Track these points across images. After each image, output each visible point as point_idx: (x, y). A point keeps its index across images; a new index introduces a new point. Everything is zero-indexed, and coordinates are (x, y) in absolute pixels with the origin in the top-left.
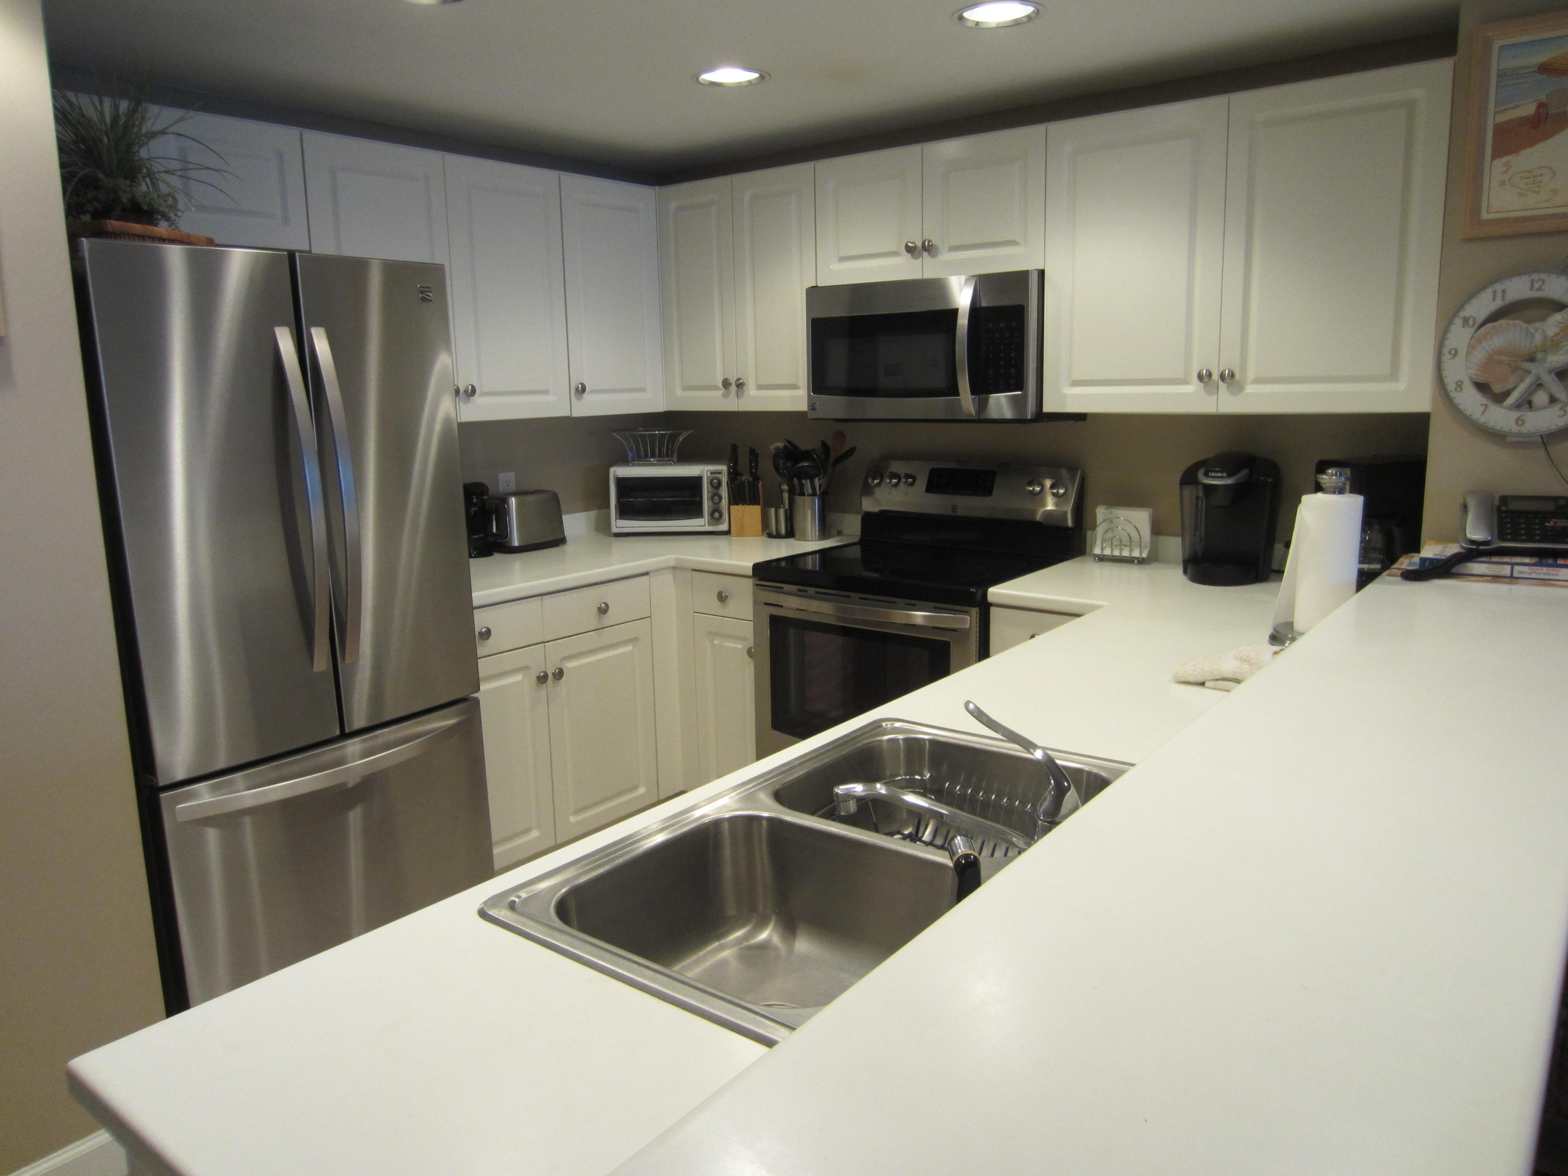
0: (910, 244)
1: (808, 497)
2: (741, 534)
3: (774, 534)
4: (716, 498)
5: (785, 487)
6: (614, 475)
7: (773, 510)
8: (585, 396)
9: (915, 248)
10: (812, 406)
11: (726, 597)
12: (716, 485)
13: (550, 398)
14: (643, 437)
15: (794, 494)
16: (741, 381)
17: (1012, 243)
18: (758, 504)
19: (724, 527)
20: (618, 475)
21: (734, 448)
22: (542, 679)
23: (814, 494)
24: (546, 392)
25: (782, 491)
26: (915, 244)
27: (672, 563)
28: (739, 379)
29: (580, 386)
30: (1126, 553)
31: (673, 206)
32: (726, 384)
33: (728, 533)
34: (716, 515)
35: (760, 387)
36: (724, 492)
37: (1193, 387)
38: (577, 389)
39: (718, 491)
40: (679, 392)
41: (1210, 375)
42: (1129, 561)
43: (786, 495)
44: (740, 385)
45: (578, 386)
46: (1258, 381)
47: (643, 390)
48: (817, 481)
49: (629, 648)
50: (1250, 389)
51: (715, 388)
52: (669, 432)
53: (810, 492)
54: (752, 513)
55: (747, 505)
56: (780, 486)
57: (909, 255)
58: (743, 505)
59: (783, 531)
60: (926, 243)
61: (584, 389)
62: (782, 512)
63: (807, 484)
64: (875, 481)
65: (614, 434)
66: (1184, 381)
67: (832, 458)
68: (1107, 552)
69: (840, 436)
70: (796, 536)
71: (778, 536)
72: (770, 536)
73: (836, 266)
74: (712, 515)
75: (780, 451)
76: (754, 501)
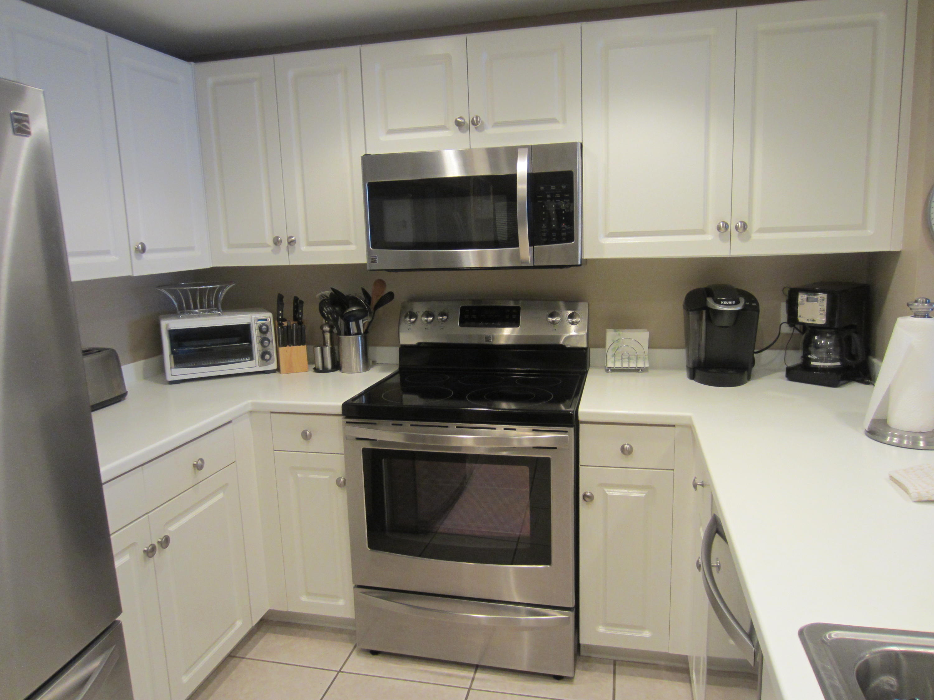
0: (459, 120)
1: (354, 336)
2: (290, 371)
3: (321, 369)
4: (266, 341)
5: (327, 328)
6: (166, 328)
7: (318, 349)
8: (144, 255)
9: (464, 123)
10: (372, 260)
11: (311, 435)
12: (263, 331)
13: (112, 258)
14: (194, 292)
15: (339, 333)
16: (294, 238)
17: (553, 121)
18: (304, 344)
19: (274, 366)
20: (170, 328)
21: (280, 298)
22: (150, 552)
23: (359, 333)
24: (107, 252)
25: (324, 332)
26: (465, 120)
27: (250, 408)
28: (291, 237)
29: (140, 245)
30: (633, 365)
31: (210, 81)
32: (277, 242)
33: (278, 370)
34: (267, 356)
35: (310, 244)
36: (272, 335)
37: (711, 236)
38: (137, 249)
39: (266, 335)
40: (225, 250)
41: (726, 226)
42: (637, 370)
43: (328, 336)
44: (291, 243)
45: (138, 246)
46: (761, 230)
47: (192, 249)
48: (361, 323)
49: (220, 496)
50: (755, 236)
51: (266, 246)
52: (218, 286)
53: (356, 331)
54: (300, 352)
55: (294, 345)
56: (322, 328)
57: (457, 128)
58: (290, 346)
59: (329, 365)
60: (475, 119)
61: (144, 250)
62: (327, 350)
63: (353, 325)
64: (412, 319)
65: (163, 291)
66: (702, 232)
67: (374, 302)
68: (618, 365)
69: (381, 283)
70: (343, 369)
71: (325, 370)
72: (316, 370)
73: (385, 138)
74: (263, 356)
75: (326, 298)
76: (301, 342)
